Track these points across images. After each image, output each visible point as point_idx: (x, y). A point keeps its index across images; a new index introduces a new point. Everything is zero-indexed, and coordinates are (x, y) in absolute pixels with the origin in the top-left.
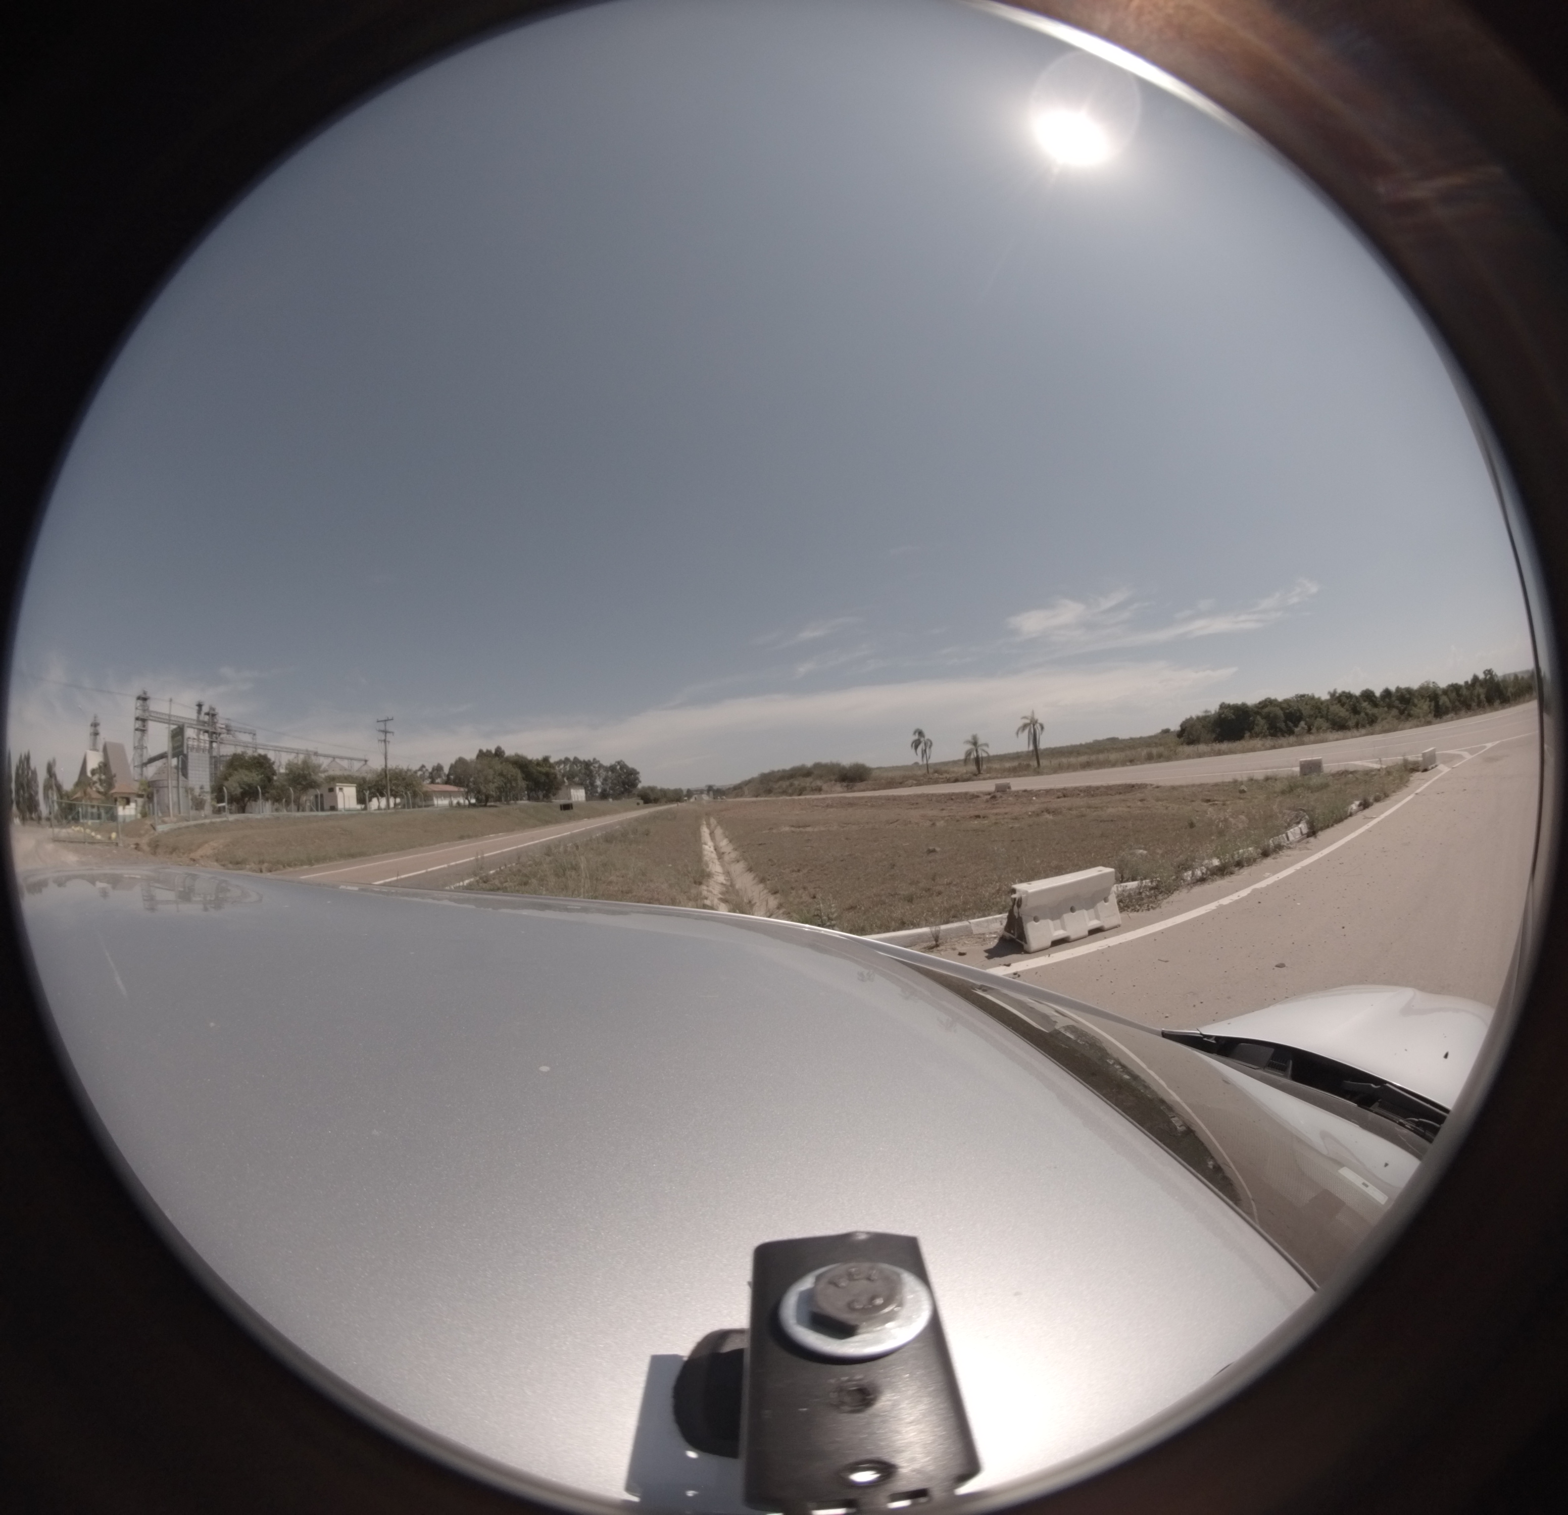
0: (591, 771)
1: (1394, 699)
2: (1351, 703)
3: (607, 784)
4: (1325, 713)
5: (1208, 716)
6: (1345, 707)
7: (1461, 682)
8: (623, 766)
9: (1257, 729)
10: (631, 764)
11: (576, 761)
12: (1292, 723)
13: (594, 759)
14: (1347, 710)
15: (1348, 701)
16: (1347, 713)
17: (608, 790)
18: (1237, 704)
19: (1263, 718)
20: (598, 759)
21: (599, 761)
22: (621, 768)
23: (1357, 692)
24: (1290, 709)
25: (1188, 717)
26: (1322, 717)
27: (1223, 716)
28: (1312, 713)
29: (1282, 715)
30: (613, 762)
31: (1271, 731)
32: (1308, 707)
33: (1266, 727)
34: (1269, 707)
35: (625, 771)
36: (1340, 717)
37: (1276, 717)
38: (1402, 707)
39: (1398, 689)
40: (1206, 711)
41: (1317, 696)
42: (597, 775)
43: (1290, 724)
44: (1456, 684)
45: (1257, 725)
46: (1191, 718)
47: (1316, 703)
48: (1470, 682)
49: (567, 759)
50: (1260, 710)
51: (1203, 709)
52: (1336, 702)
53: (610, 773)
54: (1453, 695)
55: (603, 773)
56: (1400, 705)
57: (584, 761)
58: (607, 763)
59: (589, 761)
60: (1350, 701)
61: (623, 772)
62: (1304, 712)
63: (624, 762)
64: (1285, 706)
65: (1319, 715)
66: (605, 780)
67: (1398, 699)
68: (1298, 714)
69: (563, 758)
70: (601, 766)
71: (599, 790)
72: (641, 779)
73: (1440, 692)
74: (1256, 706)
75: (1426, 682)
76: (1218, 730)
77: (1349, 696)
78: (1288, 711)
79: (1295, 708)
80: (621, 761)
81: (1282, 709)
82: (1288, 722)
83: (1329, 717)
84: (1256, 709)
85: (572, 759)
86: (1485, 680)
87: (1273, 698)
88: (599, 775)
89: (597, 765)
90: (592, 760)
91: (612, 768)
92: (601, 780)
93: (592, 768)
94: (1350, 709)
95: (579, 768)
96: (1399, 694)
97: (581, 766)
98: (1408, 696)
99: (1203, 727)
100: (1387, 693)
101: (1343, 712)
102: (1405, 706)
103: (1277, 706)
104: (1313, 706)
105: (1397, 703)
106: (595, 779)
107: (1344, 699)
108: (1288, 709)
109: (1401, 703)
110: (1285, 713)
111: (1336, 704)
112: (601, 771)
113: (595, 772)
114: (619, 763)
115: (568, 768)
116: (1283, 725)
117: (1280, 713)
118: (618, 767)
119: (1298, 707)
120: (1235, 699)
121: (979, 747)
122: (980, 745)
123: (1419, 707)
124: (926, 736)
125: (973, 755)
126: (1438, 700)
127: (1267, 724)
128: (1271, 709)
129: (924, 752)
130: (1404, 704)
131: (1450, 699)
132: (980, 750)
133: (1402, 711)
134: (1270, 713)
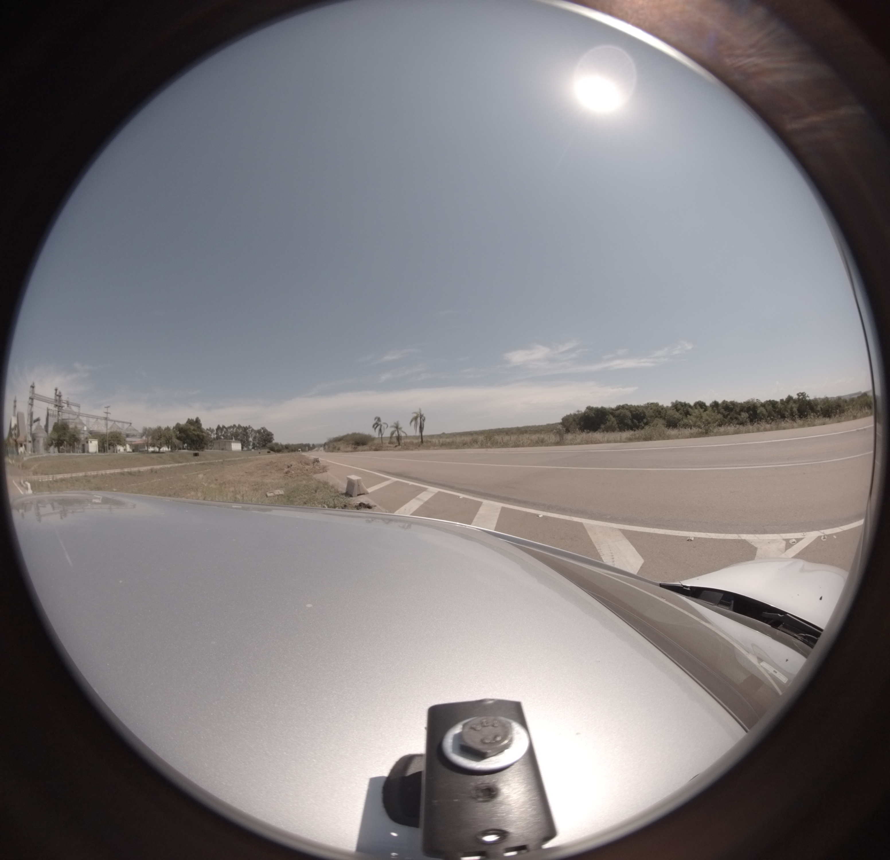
0: (247, 433)
1: (720, 407)
2: (685, 409)
3: (255, 441)
4: (663, 415)
5: (579, 414)
6: (679, 411)
7: (778, 399)
8: (265, 430)
9: (608, 424)
10: (269, 429)
11: (239, 427)
13: (249, 426)
14: (681, 414)
15: (682, 408)
16: (681, 416)
17: (256, 443)
18: (598, 407)
19: (614, 416)
20: (251, 426)
21: (252, 427)
22: (264, 432)
23: (692, 401)
24: (637, 412)
25: (569, 414)
26: (661, 417)
27: (586, 414)
28: (653, 414)
29: (630, 416)
30: (259, 428)
31: (620, 425)
32: (651, 411)
33: (615, 423)
34: (621, 409)
35: (266, 433)
36: (675, 418)
37: (625, 416)
38: (726, 413)
39: (724, 402)
41: (660, 404)
42: (250, 435)
43: (635, 421)
44: (773, 401)
45: (609, 421)
46: (571, 414)
47: (658, 408)
48: (785, 400)
49: (234, 426)
50: (614, 412)
51: (577, 410)
52: (674, 408)
53: (258, 434)
54: (770, 406)
55: (254, 434)
56: (724, 412)
57: (244, 427)
58: (256, 428)
59: (247, 427)
60: (683, 408)
61: (265, 433)
62: (647, 414)
63: (265, 428)
64: (633, 409)
65: (659, 416)
66: (255, 438)
67: (723, 408)
68: (642, 415)
69: (232, 425)
70: (253, 430)
71: (251, 444)
72: (274, 438)
73: (759, 405)
74: (612, 409)
75: (752, 399)
76: (582, 423)
77: (685, 405)
78: (635, 413)
79: (640, 411)
80: (264, 427)
82: (634, 420)
83: (666, 418)
84: (611, 411)
85: (237, 425)
86: (799, 399)
87: (629, 404)
88: (252, 435)
89: (250, 430)
90: (248, 427)
91: (259, 432)
92: (253, 438)
93: (248, 431)
94: (683, 413)
95: (241, 430)
96: (725, 405)
97: (242, 430)
98: (732, 406)
99: (574, 420)
100: (715, 405)
101: (677, 415)
102: (728, 413)
103: (627, 409)
104: (654, 410)
106: (249, 437)
107: (679, 406)
108: (635, 412)
109: (725, 411)
110: (632, 415)
111: (673, 410)
112: (252, 433)
113: (249, 433)
114: (263, 428)
115: (235, 429)
116: (630, 422)
117: (629, 414)
118: (262, 431)
119: (643, 410)
120: (597, 404)
121: (399, 430)
122: (399, 429)
123: (740, 415)
124: (383, 421)
125: (396, 434)
126: (756, 410)
127: (617, 421)
128: (622, 411)
129: (380, 430)
130: (728, 412)
131: (766, 410)
132: (399, 432)
133: (725, 417)
134: (620, 414)
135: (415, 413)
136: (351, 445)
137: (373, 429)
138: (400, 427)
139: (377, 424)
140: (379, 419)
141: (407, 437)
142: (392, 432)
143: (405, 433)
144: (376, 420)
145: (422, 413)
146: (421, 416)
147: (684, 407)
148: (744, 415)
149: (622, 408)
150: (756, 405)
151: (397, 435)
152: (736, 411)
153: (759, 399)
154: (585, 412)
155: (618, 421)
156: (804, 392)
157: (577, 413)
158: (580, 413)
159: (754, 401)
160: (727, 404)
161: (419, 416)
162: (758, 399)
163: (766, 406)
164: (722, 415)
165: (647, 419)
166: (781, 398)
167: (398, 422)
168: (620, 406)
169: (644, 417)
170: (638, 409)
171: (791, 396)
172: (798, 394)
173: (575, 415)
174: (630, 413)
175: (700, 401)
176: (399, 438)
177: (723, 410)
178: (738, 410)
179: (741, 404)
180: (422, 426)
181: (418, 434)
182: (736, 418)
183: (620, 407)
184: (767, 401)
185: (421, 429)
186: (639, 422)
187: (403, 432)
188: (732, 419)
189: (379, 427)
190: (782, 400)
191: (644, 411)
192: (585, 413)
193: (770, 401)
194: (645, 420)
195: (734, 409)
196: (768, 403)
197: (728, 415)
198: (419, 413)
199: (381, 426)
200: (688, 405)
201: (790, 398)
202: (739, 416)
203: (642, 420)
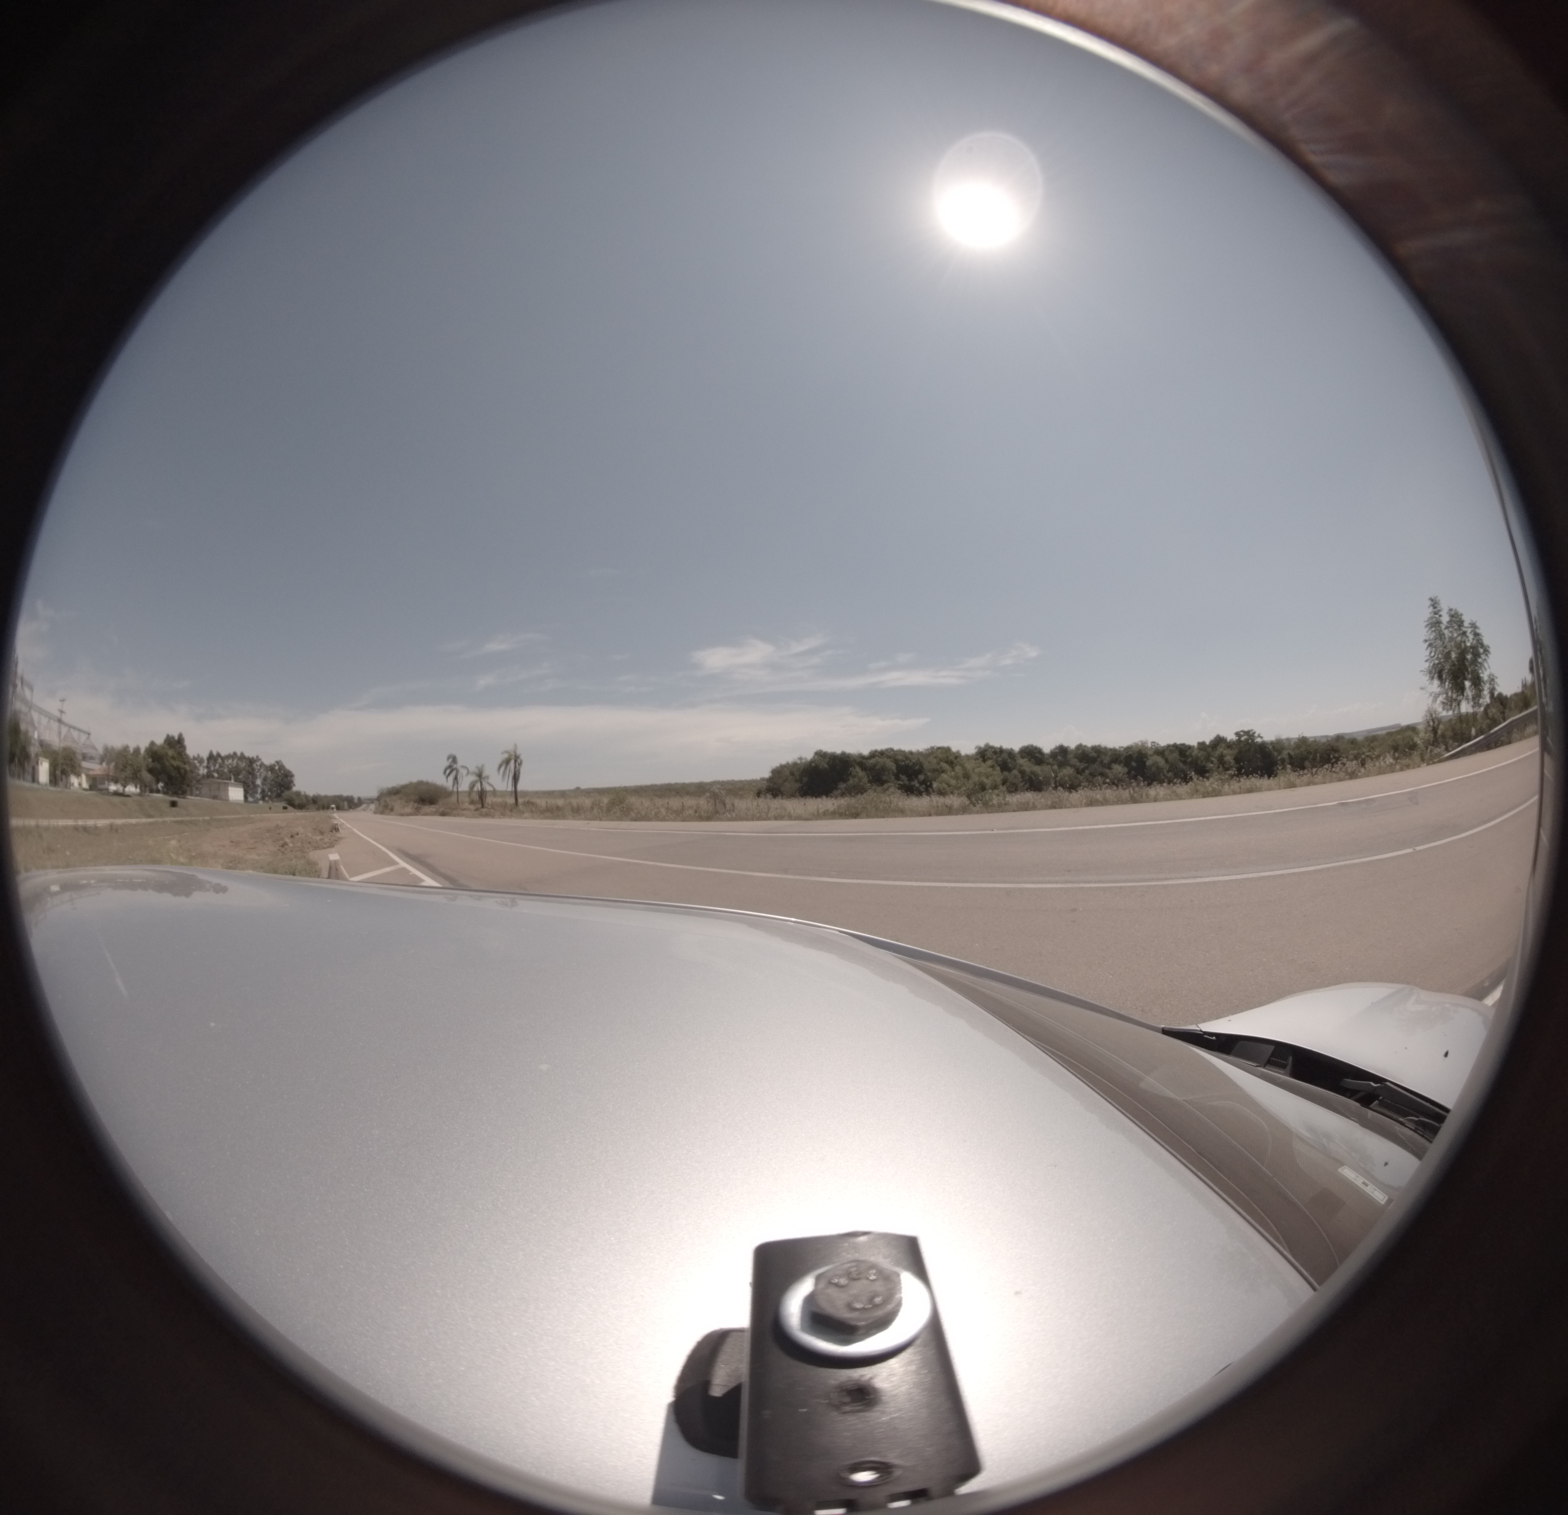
1: (1070, 756)
2: (1000, 759)
3: (266, 785)
5: (802, 763)
8: (281, 767)
9: (851, 782)
10: (288, 766)
12: (907, 776)
17: (267, 791)
18: (835, 753)
19: (864, 768)
20: (260, 758)
21: (261, 760)
22: (279, 770)
23: (1016, 746)
24: (907, 762)
25: (784, 762)
27: (813, 764)
28: (939, 767)
29: (894, 767)
30: (272, 762)
31: (873, 783)
32: (935, 761)
33: (866, 779)
34: (877, 758)
35: (282, 772)
37: (883, 769)
38: (1082, 766)
39: (1080, 747)
40: (801, 759)
41: (954, 750)
42: (258, 774)
43: (903, 778)
44: (1183, 745)
45: (854, 777)
46: (788, 763)
47: (947, 757)
48: (1208, 743)
49: (235, 755)
50: (864, 761)
51: (799, 755)
52: (978, 757)
53: (270, 773)
54: (1176, 755)
55: (263, 773)
56: (1078, 764)
57: (249, 758)
58: (267, 761)
62: (926, 766)
63: (282, 764)
64: (900, 757)
66: (265, 780)
67: (1076, 758)
68: (917, 767)
70: (262, 765)
71: (259, 790)
72: (295, 783)
73: (1150, 752)
74: (862, 757)
75: (1142, 741)
76: (805, 780)
78: (903, 763)
79: (914, 761)
80: (280, 761)
81: (896, 761)
82: (901, 775)
84: (859, 760)
86: (1239, 741)
87: (896, 748)
88: (260, 774)
89: (259, 764)
90: (255, 758)
91: (271, 769)
92: (262, 779)
93: (254, 766)
96: (1080, 751)
97: (246, 763)
98: (1094, 754)
99: (792, 774)
100: (1062, 752)
101: (984, 769)
102: (1086, 765)
103: (889, 757)
105: (1075, 761)
106: (256, 778)
107: (989, 754)
108: (904, 761)
109: (1082, 762)
110: (898, 767)
111: (976, 759)
112: (261, 770)
113: (257, 770)
114: (277, 763)
115: (235, 762)
117: (892, 765)
118: (277, 768)
120: (835, 747)
121: (482, 780)
122: (484, 778)
123: (1110, 768)
124: (460, 762)
125: (478, 787)
126: (1145, 759)
127: (868, 777)
128: (880, 760)
129: (456, 778)
130: (1086, 763)
131: (1167, 761)
132: (483, 783)
133: (1079, 772)
134: (875, 765)
135: (506, 752)
136: (412, 803)
137: (444, 777)
138: (485, 774)
139: (452, 768)
140: (454, 759)
141: (494, 793)
142: (471, 784)
143: (491, 785)
144: (450, 760)
145: (518, 753)
146: (517, 758)
147: (997, 755)
148: (1119, 769)
149: (879, 755)
150: (1144, 752)
151: (480, 789)
152: (1102, 762)
153: (1157, 742)
154: (811, 760)
155: (871, 777)
156: (1252, 730)
157: (799, 762)
158: (803, 761)
159: (1146, 745)
160: (1084, 751)
161: (513, 757)
162: (1154, 741)
163: (1166, 753)
164: (1073, 769)
165: (925, 774)
166: (1201, 741)
167: (483, 766)
168: (876, 751)
169: (920, 771)
170: (910, 756)
171: (1223, 737)
172: (1237, 734)
173: (795, 764)
174: (895, 765)
175: (1032, 746)
176: (482, 794)
177: (1076, 760)
178: (1106, 760)
179: (1114, 751)
180: (517, 776)
181: (510, 788)
182: (1102, 774)
183: (877, 754)
184: (1169, 746)
185: (516, 778)
186: (910, 779)
187: (489, 784)
188: (1093, 775)
189: (454, 773)
190: (1202, 745)
191: (921, 760)
192: (812, 762)
193: (1175, 746)
194: (921, 777)
195: (1099, 760)
196: (1172, 748)
197: (1087, 768)
198: (512, 753)
199: (457, 771)
200: (1006, 752)
201: (1219, 741)
202: (1107, 771)
203: (916, 777)
